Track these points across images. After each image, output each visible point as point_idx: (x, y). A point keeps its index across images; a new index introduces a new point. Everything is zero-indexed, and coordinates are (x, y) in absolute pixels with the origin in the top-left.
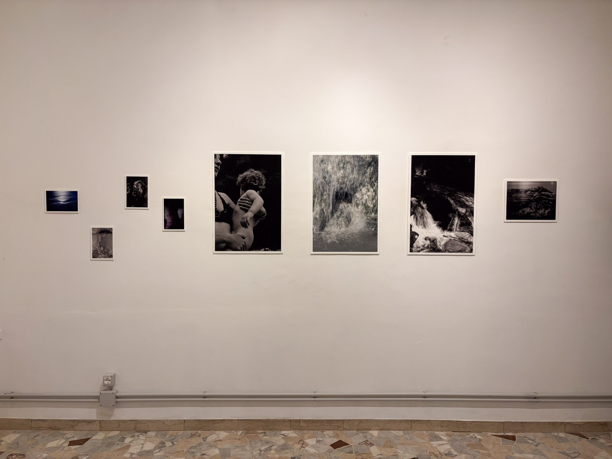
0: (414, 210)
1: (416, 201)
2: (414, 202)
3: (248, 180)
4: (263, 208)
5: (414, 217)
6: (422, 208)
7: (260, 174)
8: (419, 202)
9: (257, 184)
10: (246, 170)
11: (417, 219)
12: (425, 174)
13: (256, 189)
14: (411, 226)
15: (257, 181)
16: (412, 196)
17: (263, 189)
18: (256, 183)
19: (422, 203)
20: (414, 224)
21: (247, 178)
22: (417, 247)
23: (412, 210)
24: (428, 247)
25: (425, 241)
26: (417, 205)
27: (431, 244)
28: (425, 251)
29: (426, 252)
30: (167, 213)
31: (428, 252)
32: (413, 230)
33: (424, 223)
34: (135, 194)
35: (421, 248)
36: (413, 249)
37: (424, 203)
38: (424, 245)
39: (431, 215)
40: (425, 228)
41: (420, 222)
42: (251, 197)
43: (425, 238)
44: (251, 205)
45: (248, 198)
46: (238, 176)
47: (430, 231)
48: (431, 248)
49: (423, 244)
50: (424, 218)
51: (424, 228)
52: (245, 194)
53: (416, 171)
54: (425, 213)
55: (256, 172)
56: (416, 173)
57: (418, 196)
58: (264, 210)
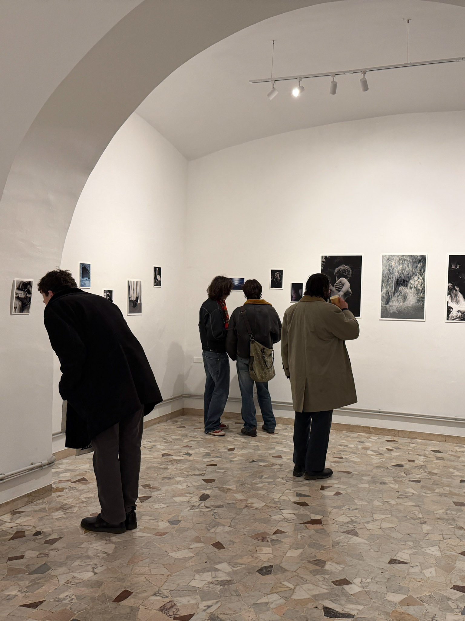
0: (450, 292)
2: (450, 286)
3: (341, 271)
4: (350, 289)
5: (450, 297)
7: (349, 268)
9: (346, 274)
10: (340, 265)
13: (346, 277)
15: (346, 272)
16: (449, 282)
17: (350, 278)
18: (346, 273)
21: (340, 271)
26: (452, 288)
29: (458, 320)
30: (293, 292)
32: (449, 306)
34: (275, 280)
37: (457, 287)
42: (343, 282)
44: (343, 287)
45: (341, 283)
46: (335, 269)
49: (456, 315)
52: (339, 280)
55: (346, 266)
56: (452, 266)
57: (453, 282)
58: (350, 290)
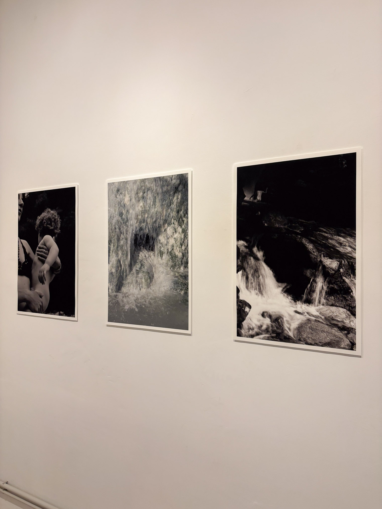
0: (242, 262)
1: (246, 247)
2: (242, 249)
3: (45, 222)
4: (58, 258)
5: (243, 275)
6: (256, 259)
7: (56, 214)
8: (249, 247)
9: (53, 228)
10: (43, 211)
11: (247, 278)
12: (259, 198)
13: (52, 234)
14: (238, 291)
15: (53, 223)
16: (239, 238)
17: (59, 234)
18: (52, 226)
19: (255, 249)
20: (242, 287)
21: (44, 221)
22: (249, 329)
23: (239, 263)
24: (267, 331)
25: (261, 318)
26: (246, 253)
27: (274, 324)
28: (262, 336)
29: (264, 339)
31: (268, 339)
32: (241, 298)
33: (259, 285)
35: (256, 330)
36: (243, 331)
37: (259, 250)
38: (261, 326)
39: (271, 272)
40: (262, 294)
41: (252, 283)
42: (48, 244)
43: (261, 313)
44: (48, 255)
45: (45, 245)
46: (36, 219)
47: (270, 301)
48: (274, 332)
49: (259, 324)
50: (259, 276)
51: (260, 295)
52: (42, 241)
53: (246, 194)
54: (261, 268)
55: (52, 212)
56: (245, 197)
57: (248, 238)
58: (59, 260)
